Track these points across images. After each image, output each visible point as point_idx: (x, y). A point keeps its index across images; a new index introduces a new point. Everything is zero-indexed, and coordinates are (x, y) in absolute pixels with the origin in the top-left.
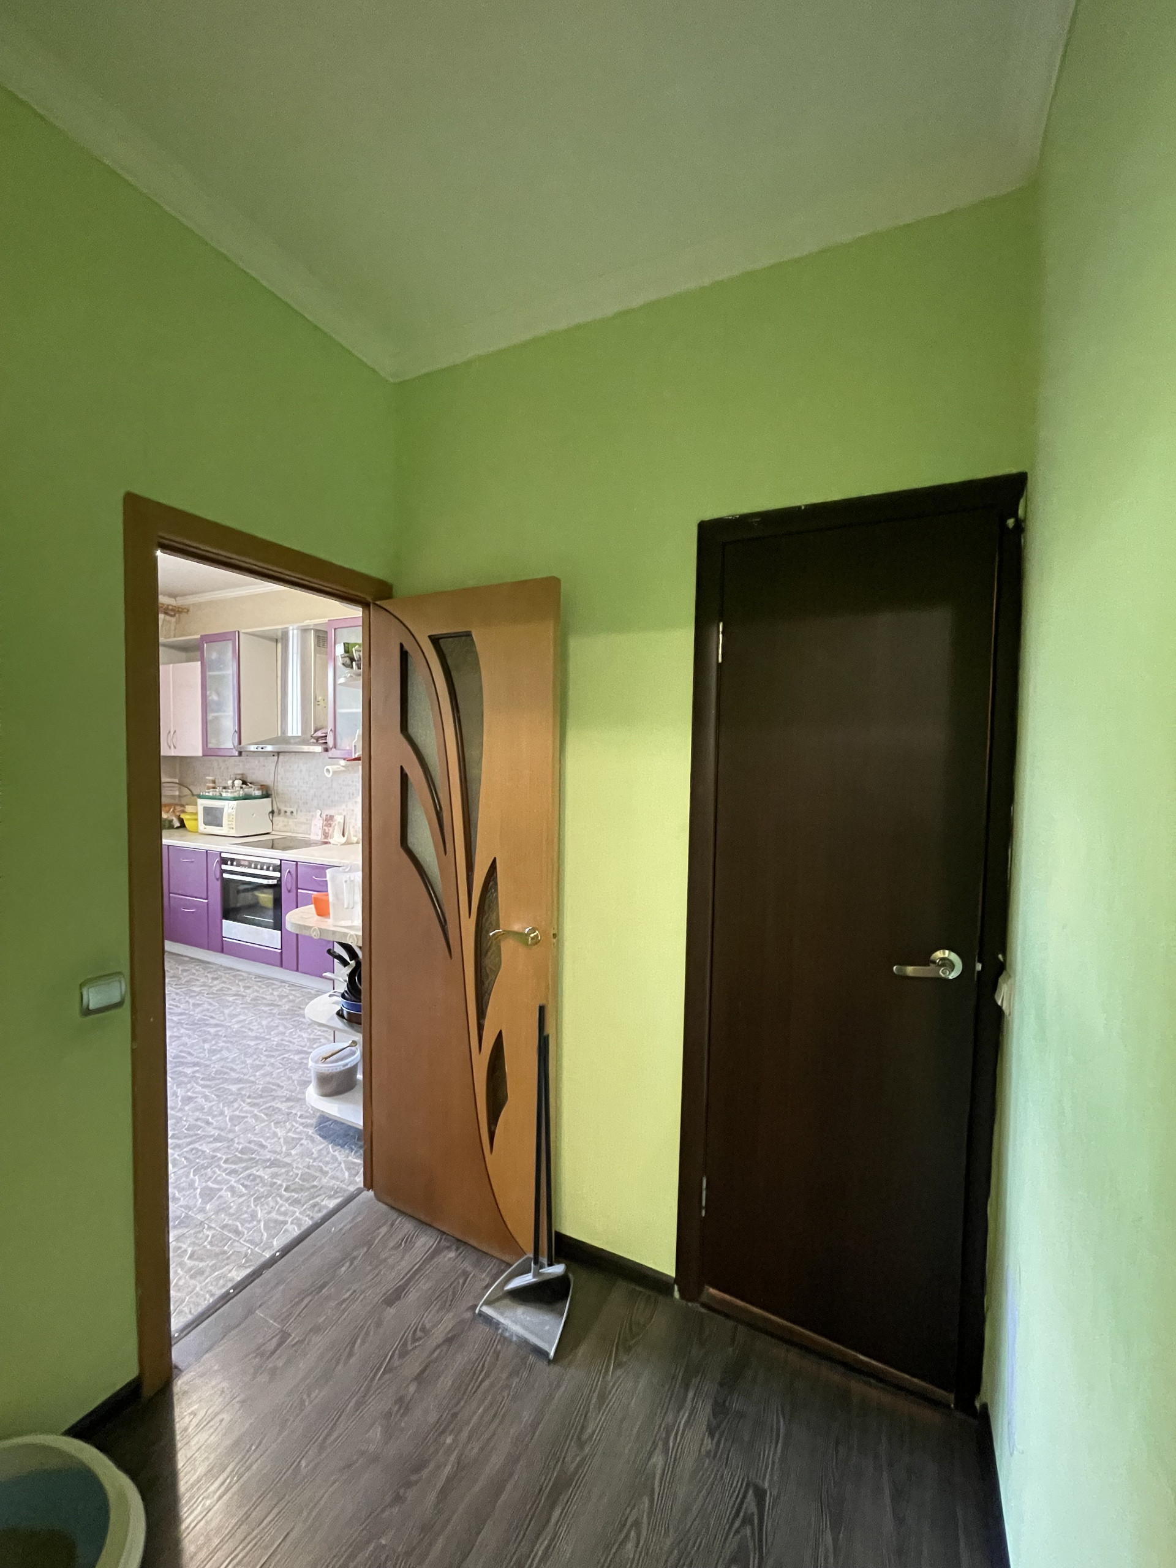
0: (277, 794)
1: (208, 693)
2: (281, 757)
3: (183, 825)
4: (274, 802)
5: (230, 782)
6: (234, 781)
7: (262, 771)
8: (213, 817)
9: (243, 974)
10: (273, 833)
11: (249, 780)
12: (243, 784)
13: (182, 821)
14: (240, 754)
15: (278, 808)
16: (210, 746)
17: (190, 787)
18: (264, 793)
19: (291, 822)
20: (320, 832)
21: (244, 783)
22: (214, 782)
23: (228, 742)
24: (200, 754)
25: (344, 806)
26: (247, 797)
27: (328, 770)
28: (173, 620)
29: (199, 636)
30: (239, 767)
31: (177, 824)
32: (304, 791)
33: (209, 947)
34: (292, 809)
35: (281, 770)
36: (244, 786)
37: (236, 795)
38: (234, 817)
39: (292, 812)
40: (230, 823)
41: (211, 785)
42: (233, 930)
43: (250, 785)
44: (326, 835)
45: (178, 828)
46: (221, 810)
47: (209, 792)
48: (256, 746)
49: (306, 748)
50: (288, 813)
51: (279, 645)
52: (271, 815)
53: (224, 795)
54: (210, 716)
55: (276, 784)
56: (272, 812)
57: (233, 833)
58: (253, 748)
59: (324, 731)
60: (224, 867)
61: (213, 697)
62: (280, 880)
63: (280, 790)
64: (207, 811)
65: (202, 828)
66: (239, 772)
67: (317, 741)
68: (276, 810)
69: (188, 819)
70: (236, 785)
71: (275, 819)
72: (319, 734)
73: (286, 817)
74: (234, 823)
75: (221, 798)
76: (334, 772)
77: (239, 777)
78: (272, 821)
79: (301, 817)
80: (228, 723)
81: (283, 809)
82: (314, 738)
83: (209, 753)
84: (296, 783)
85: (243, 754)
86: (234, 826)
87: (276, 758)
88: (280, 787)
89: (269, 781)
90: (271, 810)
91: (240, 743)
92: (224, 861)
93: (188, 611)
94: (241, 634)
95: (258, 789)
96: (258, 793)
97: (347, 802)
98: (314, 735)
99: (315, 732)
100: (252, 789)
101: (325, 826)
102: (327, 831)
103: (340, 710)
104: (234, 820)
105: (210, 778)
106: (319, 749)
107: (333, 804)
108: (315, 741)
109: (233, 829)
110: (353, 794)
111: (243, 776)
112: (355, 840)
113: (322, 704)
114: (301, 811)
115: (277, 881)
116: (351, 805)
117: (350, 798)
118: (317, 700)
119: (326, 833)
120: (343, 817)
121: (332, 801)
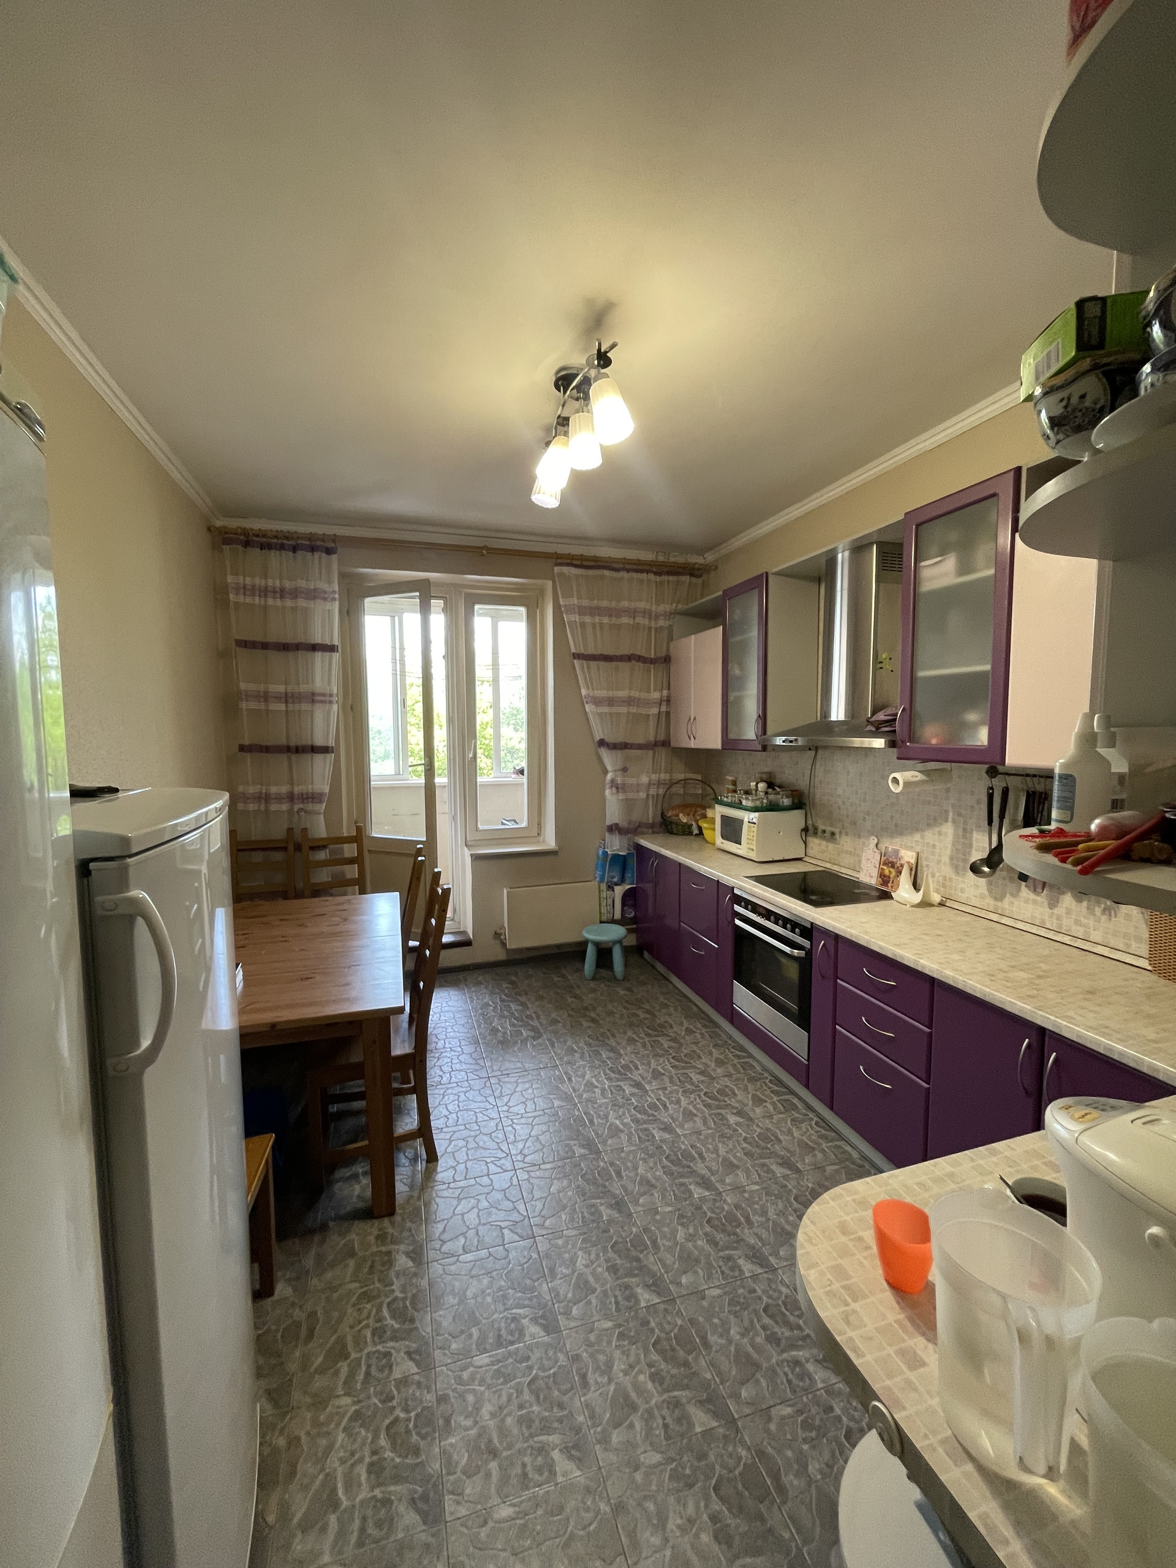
0: (813, 804)
1: (730, 665)
2: (820, 752)
3: (701, 833)
4: (809, 816)
5: (753, 784)
6: (758, 783)
7: (794, 772)
8: (732, 829)
9: (755, 1064)
10: (806, 859)
11: (778, 781)
12: (769, 787)
13: (700, 828)
14: (764, 748)
15: (813, 825)
16: (731, 736)
18: (796, 801)
19: (831, 846)
20: (875, 873)
21: (771, 785)
22: (734, 783)
23: (750, 732)
24: (719, 747)
25: (917, 836)
26: (773, 807)
27: (895, 780)
28: (700, 581)
29: (721, 593)
30: (765, 762)
31: (696, 831)
32: (852, 805)
33: (717, 1008)
34: (832, 829)
35: (819, 771)
36: (770, 790)
37: (758, 803)
38: (755, 834)
39: (833, 834)
40: (750, 842)
41: (731, 787)
42: (744, 999)
43: (778, 789)
44: (884, 879)
45: (696, 835)
46: (740, 823)
47: (727, 797)
48: (784, 738)
49: (858, 742)
50: (827, 834)
51: (824, 585)
52: (803, 833)
53: (744, 802)
54: (732, 696)
55: (812, 791)
56: (805, 830)
57: (753, 855)
58: (779, 741)
59: (889, 711)
60: (737, 908)
61: (735, 671)
62: (809, 953)
63: (817, 800)
64: (725, 819)
65: (720, 841)
66: (767, 770)
67: (878, 728)
68: (810, 827)
69: (707, 829)
70: (760, 788)
72: (881, 716)
73: (824, 838)
74: (754, 843)
75: (739, 806)
76: (907, 784)
77: (765, 777)
78: (805, 843)
79: (846, 842)
80: (751, 707)
81: (821, 827)
82: (872, 723)
83: (731, 744)
84: (840, 791)
85: (769, 748)
86: (754, 847)
87: (812, 753)
88: (820, 793)
89: (802, 784)
90: (803, 825)
91: (764, 732)
92: (738, 900)
93: (716, 568)
94: (770, 575)
95: (787, 797)
96: (786, 802)
97: (923, 830)
98: (873, 719)
99: (873, 714)
100: (779, 796)
101: (884, 864)
102: (887, 872)
103: (921, 674)
104: (755, 838)
105: (730, 778)
106: (879, 743)
107: (898, 830)
108: (874, 729)
109: (753, 850)
110: (935, 819)
111: (770, 777)
112: (936, 898)
113: (887, 666)
114: (847, 834)
115: (806, 954)
116: (930, 836)
117: (928, 825)
118: (879, 660)
119: (885, 876)
120: (914, 854)
121: (897, 825)
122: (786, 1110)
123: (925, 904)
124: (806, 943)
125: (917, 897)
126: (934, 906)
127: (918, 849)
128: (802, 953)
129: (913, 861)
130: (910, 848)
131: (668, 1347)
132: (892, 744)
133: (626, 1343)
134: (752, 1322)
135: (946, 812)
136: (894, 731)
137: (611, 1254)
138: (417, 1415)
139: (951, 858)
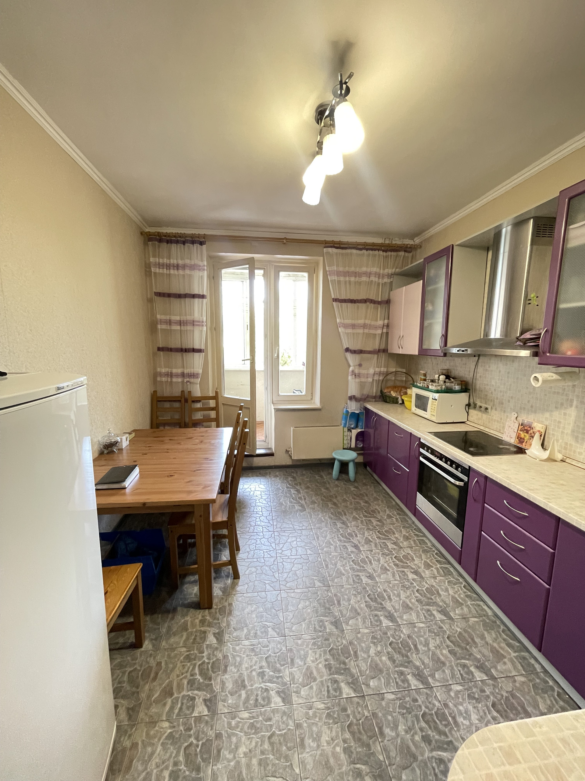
0: (475, 389)
1: (426, 304)
2: (481, 358)
3: (403, 403)
4: (471, 397)
5: (437, 376)
6: (439, 376)
7: (464, 369)
8: (422, 403)
9: (427, 541)
10: (468, 422)
11: (452, 375)
12: (446, 378)
13: (403, 400)
14: (445, 355)
15: (474, 403)
16: (425, 347)
18: (463, 387)
19: (485, 416)
20: (514, 435)
21: (448, 377)
22: (425, 375)
23: (436, 344)
24: (417, 353)
26: (449, 391)
27: (536, 379)
28: (411, 254)
29: (423, 260)
30: (445, 364)
31: (400, 402)
32: (501, 392)
33: (407, 506)
34: (487, 406)
35: (480, 370)
36: (447, 380)
37: (439, 388)
38: (436, 406)
39: (486, 409)
40: (432, 410)
41: (423, 377)
42: (425, 506)
43: (452, 380)
44: (521, 440)
45: (400, 404)
46: (427, 399)
47: (420, 383)
48: (458, 349)
49: (508, 352)
50: (483, 409)
51: (490, 253)
52: (467, 407)
53: (430, 387)
54: (426, 323)
55: (474, 381)
56: (469, 405)
57: (434, 419)
58: (455, 351)
59: (534, 332)
60: (422, 451)
61: (429, 307)
62: (467, 484)
63: (478, 387)
64: (418, 397)
65: (414, 409)
66: (446, 368)
67: (525, 343)
68: (472, 403)
69: (407, 401)
70: (440, 379)
71: (471, 411)
72: (527, 335)
73: (481, 411)
74: (435, 411)
75: (427, 389)
76: (544, 381)
77: (444, 372)
78: (468, 413)
79: (495, 414)
80: (438, 329)
81: (479, 404)
82: (520, 341)
83: (424, 352)
84: (493, 383)
85: (448, 354)
86: (435, 414)
87: (477, 358)
88: (479, 384)
89: (468, 377)
90: (467, 403)
91: (446, 345)
92: (423, 446)
93: (421, 247)
94: (455, 247)
95: (458, 385)
96: (457, 388)
97: (552, 411)
98: (522, 337)
99: (522, 333)
100: (453, 384)
101: (521, 431)
102: (522, 436)
103: (562, 306)
104: (436, 409)
105: (423, 372)
106: (525, 353)
107: (533, 410)
108: (522, 344)
109: (434, 416)
110: (562, 404)
111: (448, 372)
112: (559, 456)
113: (534, 302)
114: (496, 410)
115: (464, 484)
116: (557, 415)
117: (556, 408)
118: (529, 298)
119: (521, 438)
120: (544, 427)
121: (532, 407)
122: (445, 575)
123: (550, 459)
124: (465, 478)
125: (545, 455)
126: (556, 461)
127: (547, 423)
128: (462, 484)
129: (543, 431)
130: (542, 423)
131: (357, 731)
132: (536, 354)
133: (331, 721)
134: (413, 725)
135: (572, 401)
136: (538, 346)
137: (328, 656)
138: (203, 744)
139: (573, 431)
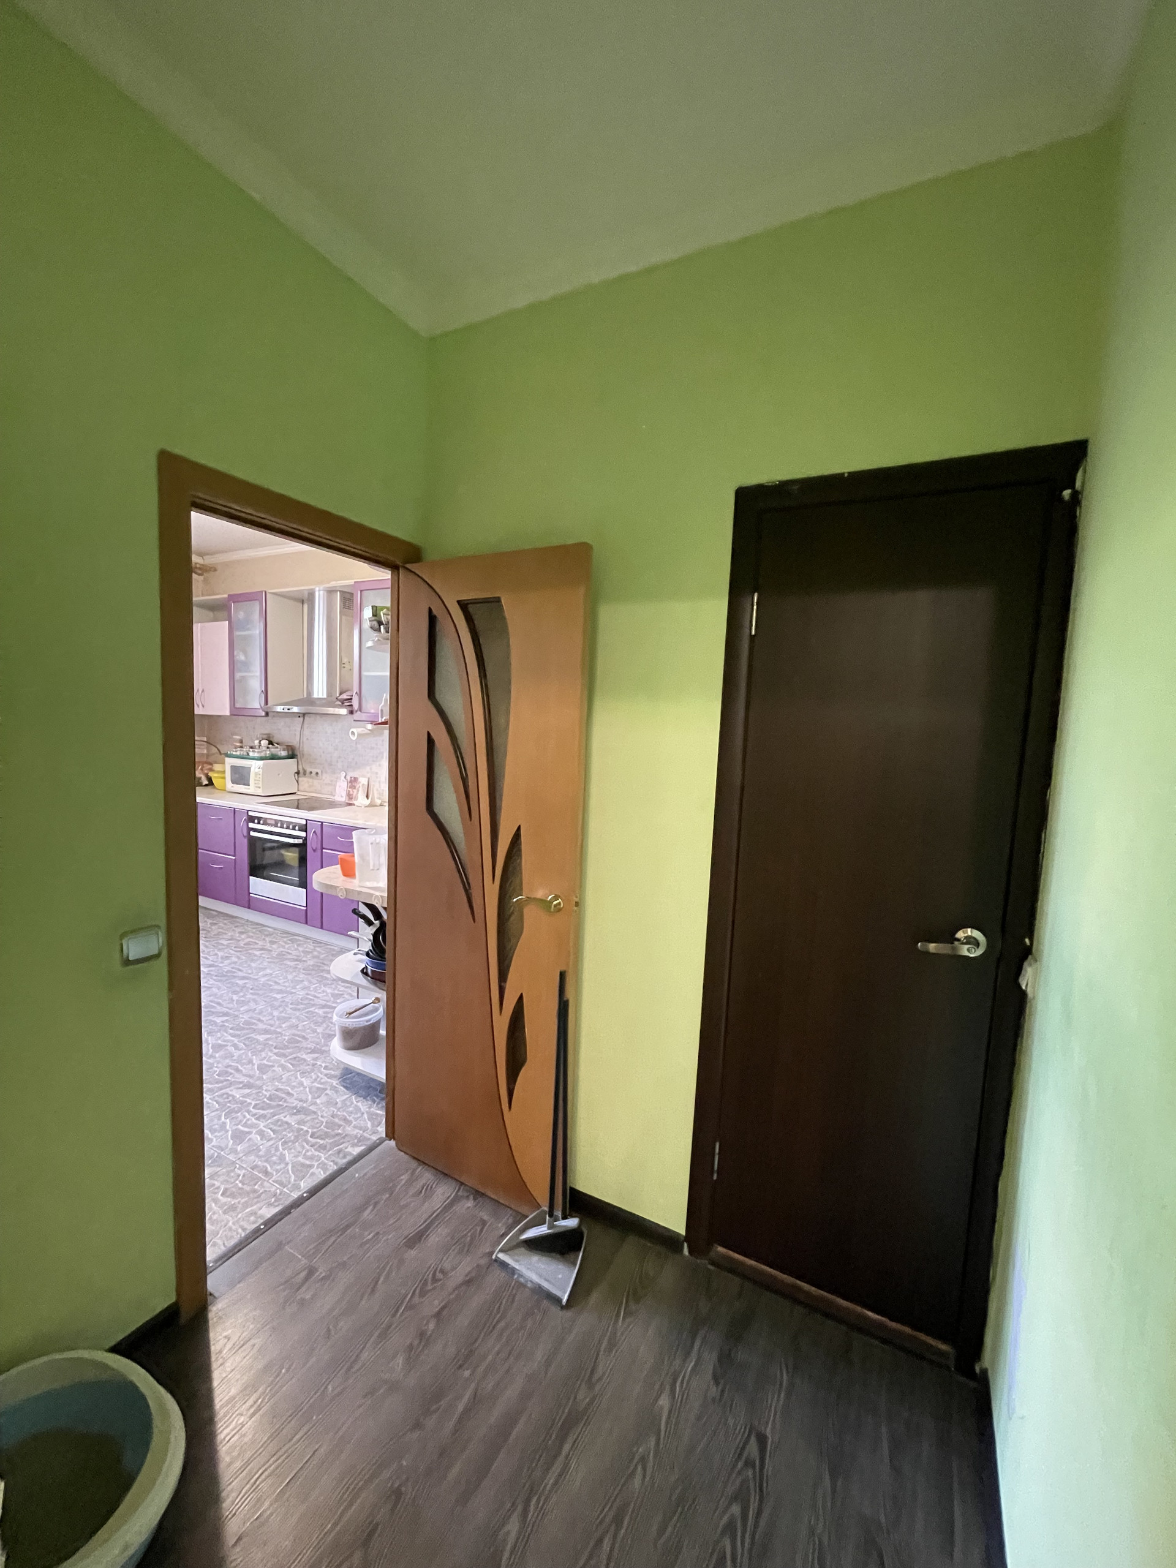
0: (303, 754)
1: (235, 653)
2: (307, 718)
3: (211, 783)
4: (300, 763)
5: (257, 742)
6: (260, 741)
7: (288, 732)
8: (241, 776)
10: (298, 793)
11: (275, 740)
12: (269, 744)
13: (210, 780)
14: (267, 714)
15: (303, 769)
16: (238, 705)
17: (218, 746)
18: (290, 753)
19: (316, 782)
20: (344, 794)
21: (271, 743)
22: (241, 741)
23: (255, 703)
24: (227, 713)
25: (368, 768)
26: (273, 757)
27: (353, 733)
29: (226, 596)
30: (267, 725)
31: (205, 782)
32: (329, 753)
33: (236, 903)
34: (317, 770)
35: (306, 732)
36: (270, 746)
37: (263, 754)
38: (260, 776)
39: (317, 773)
40: (257, 782)
41: (239, 744)
42: (259, 886)
43: (276, 745)
45: (206, 785)
46: (248, 770)
47: (236, 751)
48: (282, 707)
49: (331, 710)
50: (314, 774)
51: (306, 606)
52: (296, 775)
53: (251, 754)
54: (238, 675)
55: (301, 745)
56: (298, 773)
57: (260, 792)
58: (279, 709)
59: (349, 693)
60: (251, 825)
61: (240, 657)
62: (305, 839)
63: (305, 751)
64: (234, 769)
65: (230, 786)
66: (268, 731)
67: (343, 703)
68: (301, 771)
69: (215, 777)
70: (262, 745)
71: (300, 779)
72: (344, 696)
73: (312, 778)
74: (260, 783)
75: (247, 757)
76: (359, 735)
77: (265, 736)
78: (297, 781)
79: (326, 778)
80: (255, 684)
81: (308, 770)
82: (340, 700)
83: (237, 712)
84: (320, 745)
85: (270, 715)
86: (260, 785)
87: (301, 719)
88: (307, 747)
89: (295, 742)
90: (296, 771)
91: (266, 703)
92: (252, 819)
94: (267, 594)
95: (284, 750)
96: (284, 753)
97: (371, 765)
98: (340, 698)
99: (340, 694)
100: (279, 750)
101: (350, 788)
102: (351, 793)
103: (365, 673)
104: (261, 779)
105: (238, 737)
106: (343, 712)
107: (357, 766)
108: (340, 703)
109: (260, 788)
110: (377, 757)
111: (269, 737)
112: (378, 801)
113: (348, 666)
114: (326, 773)
115: (303, 840)
116: (375, 768)
117: (373, 761)
118: (343, 662)
119: (350, 795)
120: (367, 780)
121: (356, 763)
123: (372, 805)
124: (303, 834)
125: (368, 802)
127: (369, 775)
128: (300, 841)
129: (366, 783)
130: (363, 776)
132: (351, 712)
135: (382, 752)
136: (351, 705)
